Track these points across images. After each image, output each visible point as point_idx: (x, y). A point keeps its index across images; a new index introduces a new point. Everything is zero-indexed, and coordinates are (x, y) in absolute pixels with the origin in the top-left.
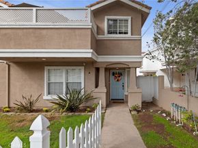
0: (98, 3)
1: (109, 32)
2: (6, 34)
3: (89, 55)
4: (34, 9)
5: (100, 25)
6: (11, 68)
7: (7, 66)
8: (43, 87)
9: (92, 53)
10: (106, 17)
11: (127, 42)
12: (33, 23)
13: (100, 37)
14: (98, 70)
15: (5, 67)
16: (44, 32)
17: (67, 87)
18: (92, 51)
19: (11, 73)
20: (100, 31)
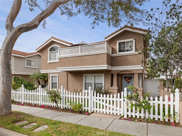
0: (112, 34)
1: (120, 51)
2: (68, 60)
3: (106, 68)
4: (80, 46)
5: (113, 47)
6: (68, 75)
7: (66, 74)
8: (82, 85)
9: (107, 67)
10: (118, 42)
11: (131, 56)
12: (80, 54)
13: (114, 55)
14: (112, 75)
15: (66, 75)
16: (84, 57)
17: (95, 86)
18: (107, 65)
19: (68, 77)
20: (113, 51)
